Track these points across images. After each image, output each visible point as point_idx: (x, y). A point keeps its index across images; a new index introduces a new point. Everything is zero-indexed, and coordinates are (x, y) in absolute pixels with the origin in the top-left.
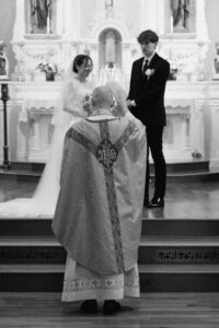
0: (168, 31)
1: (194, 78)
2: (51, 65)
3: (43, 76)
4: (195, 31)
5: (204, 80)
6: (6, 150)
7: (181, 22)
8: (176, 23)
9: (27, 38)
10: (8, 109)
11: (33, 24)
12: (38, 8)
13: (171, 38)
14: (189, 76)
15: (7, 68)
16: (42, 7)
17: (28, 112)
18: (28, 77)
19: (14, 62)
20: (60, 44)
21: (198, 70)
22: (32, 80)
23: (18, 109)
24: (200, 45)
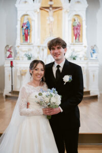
0: (73, 42)
1: (83, 59)
2: (29, 54)
3: (27, 58)
4: (82, 42)
5: (87, 60)
6: (12, 86)
7: (77, 39)
8: (76, 39)
9: (21, 44)
10: (13, 71)
11: (23, 39)
12: (25, 33)
13: (74, 44)
14: (80, 58)
15: (13, 55)
16: (26, 33)
17: (20, 71)
18: (21, 59)
19: (16, 53)
20: (33, 47)
21: (84, 56)
22: (23, 60)
23: (17, 70)
24: (85, 47)
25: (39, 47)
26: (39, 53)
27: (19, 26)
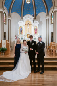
0: (34, 34)
1: (37, 39)
2: (22, 38)
9: (19, 35)
25: (25, 35)
26: (25, 37)
27: (19, 30)
